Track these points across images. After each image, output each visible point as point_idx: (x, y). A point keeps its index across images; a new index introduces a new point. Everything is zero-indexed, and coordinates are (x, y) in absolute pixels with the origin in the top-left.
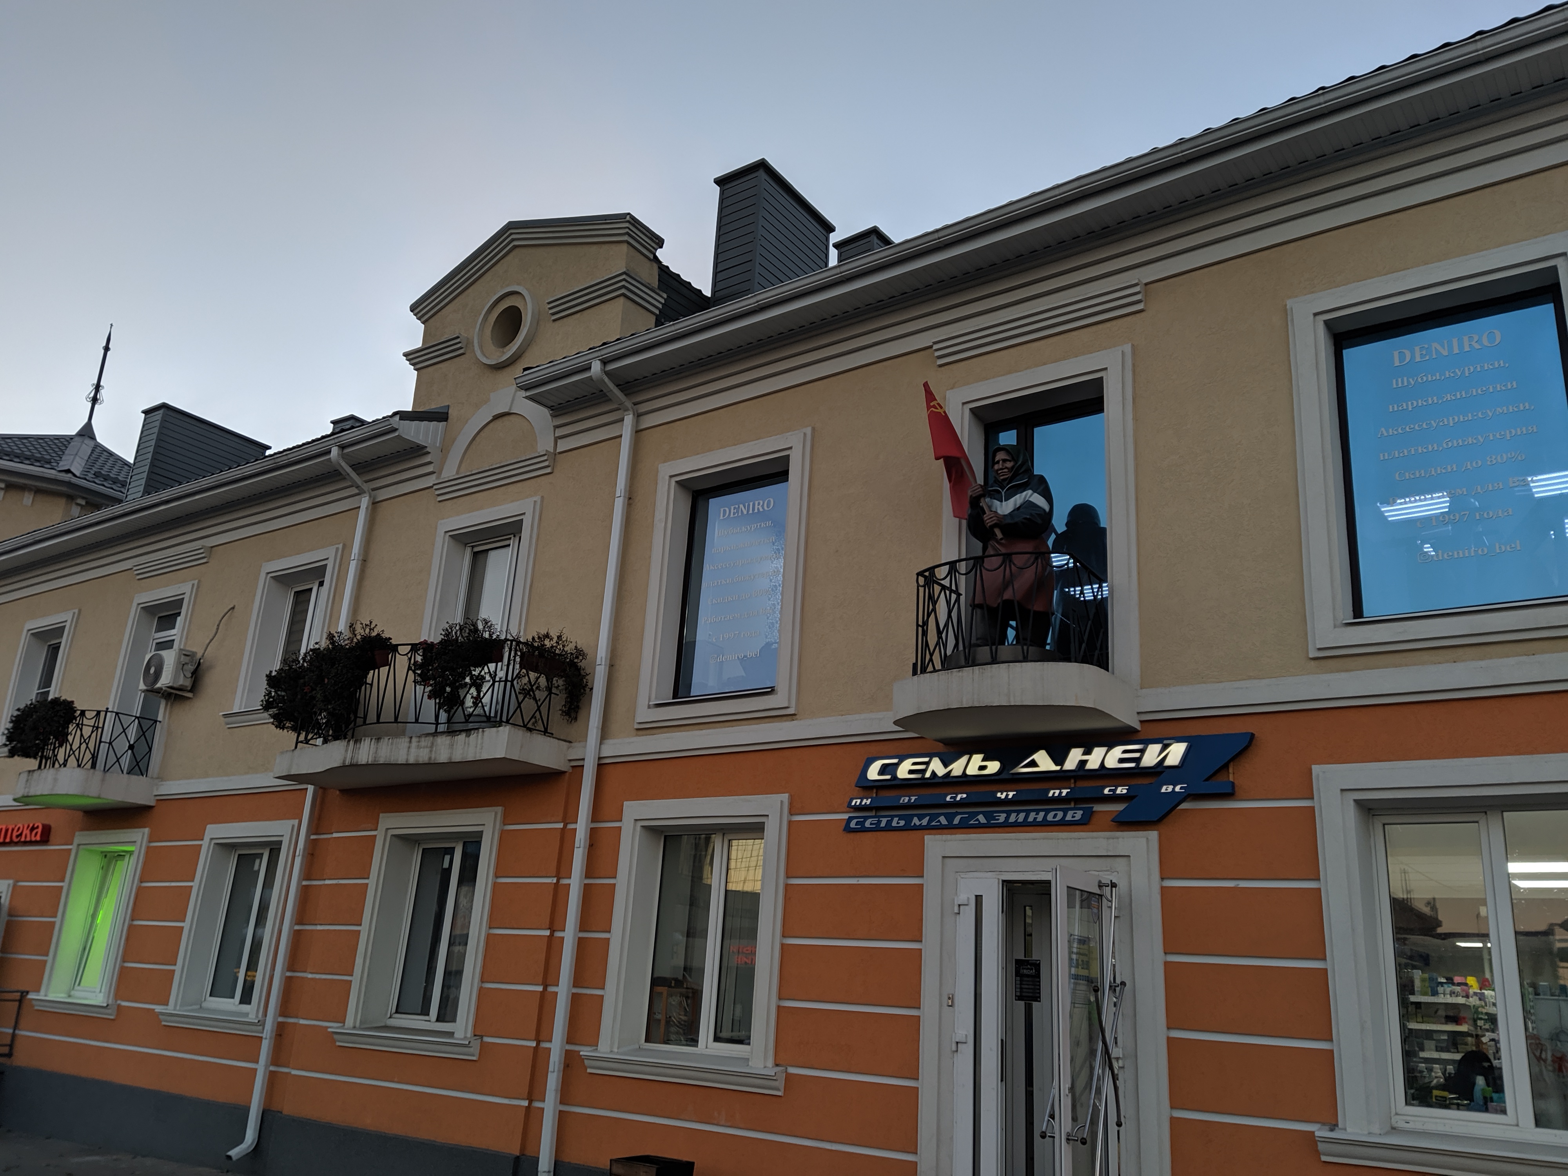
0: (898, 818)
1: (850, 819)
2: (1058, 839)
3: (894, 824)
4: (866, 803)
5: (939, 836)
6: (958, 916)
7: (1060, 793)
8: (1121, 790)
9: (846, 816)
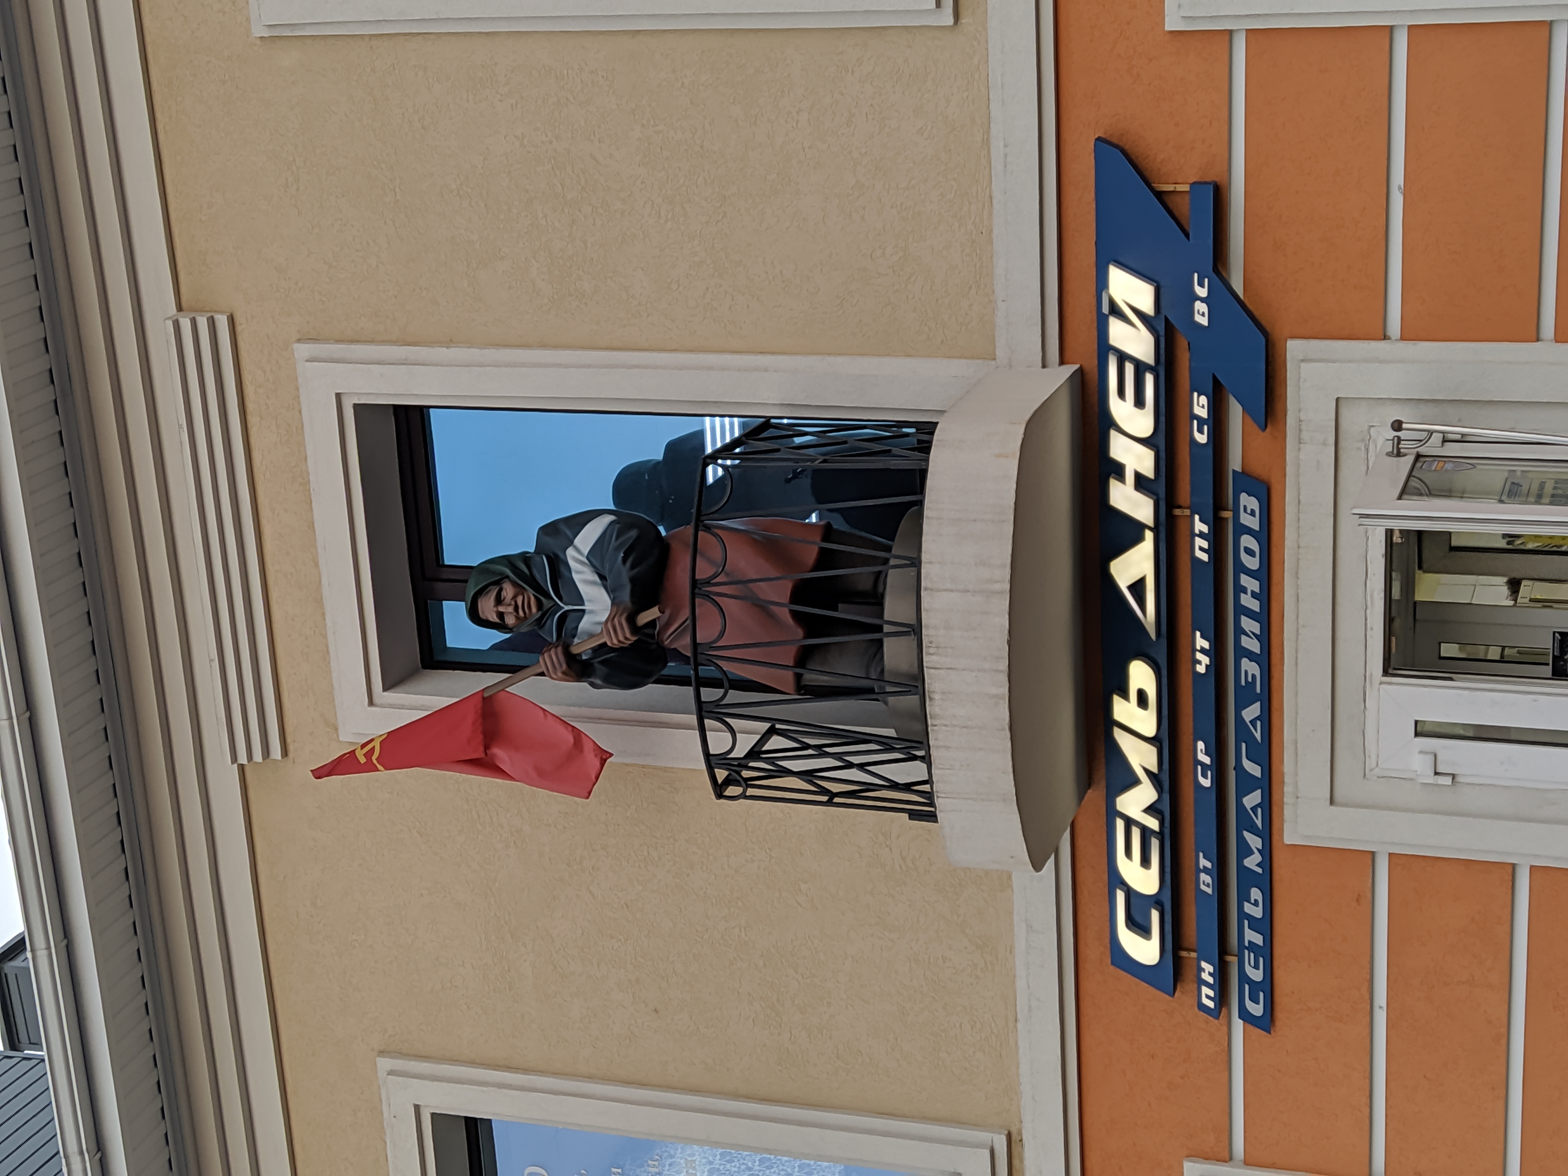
0: (1246, 904)
1: (1244, 1015)
2: (1299, 547)
3: (1257, 912)
4: (1210, 974)
5: (1286, 812)
6: (1459, 779)
7: (1202, 535)
8: (1201, 406)
9: (1238, 1025)
